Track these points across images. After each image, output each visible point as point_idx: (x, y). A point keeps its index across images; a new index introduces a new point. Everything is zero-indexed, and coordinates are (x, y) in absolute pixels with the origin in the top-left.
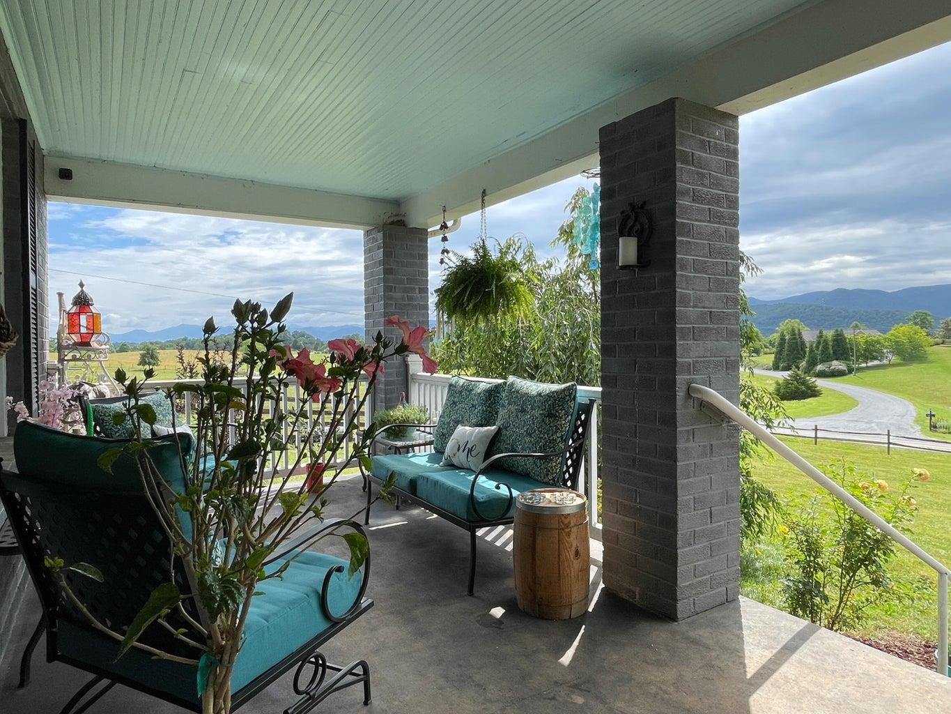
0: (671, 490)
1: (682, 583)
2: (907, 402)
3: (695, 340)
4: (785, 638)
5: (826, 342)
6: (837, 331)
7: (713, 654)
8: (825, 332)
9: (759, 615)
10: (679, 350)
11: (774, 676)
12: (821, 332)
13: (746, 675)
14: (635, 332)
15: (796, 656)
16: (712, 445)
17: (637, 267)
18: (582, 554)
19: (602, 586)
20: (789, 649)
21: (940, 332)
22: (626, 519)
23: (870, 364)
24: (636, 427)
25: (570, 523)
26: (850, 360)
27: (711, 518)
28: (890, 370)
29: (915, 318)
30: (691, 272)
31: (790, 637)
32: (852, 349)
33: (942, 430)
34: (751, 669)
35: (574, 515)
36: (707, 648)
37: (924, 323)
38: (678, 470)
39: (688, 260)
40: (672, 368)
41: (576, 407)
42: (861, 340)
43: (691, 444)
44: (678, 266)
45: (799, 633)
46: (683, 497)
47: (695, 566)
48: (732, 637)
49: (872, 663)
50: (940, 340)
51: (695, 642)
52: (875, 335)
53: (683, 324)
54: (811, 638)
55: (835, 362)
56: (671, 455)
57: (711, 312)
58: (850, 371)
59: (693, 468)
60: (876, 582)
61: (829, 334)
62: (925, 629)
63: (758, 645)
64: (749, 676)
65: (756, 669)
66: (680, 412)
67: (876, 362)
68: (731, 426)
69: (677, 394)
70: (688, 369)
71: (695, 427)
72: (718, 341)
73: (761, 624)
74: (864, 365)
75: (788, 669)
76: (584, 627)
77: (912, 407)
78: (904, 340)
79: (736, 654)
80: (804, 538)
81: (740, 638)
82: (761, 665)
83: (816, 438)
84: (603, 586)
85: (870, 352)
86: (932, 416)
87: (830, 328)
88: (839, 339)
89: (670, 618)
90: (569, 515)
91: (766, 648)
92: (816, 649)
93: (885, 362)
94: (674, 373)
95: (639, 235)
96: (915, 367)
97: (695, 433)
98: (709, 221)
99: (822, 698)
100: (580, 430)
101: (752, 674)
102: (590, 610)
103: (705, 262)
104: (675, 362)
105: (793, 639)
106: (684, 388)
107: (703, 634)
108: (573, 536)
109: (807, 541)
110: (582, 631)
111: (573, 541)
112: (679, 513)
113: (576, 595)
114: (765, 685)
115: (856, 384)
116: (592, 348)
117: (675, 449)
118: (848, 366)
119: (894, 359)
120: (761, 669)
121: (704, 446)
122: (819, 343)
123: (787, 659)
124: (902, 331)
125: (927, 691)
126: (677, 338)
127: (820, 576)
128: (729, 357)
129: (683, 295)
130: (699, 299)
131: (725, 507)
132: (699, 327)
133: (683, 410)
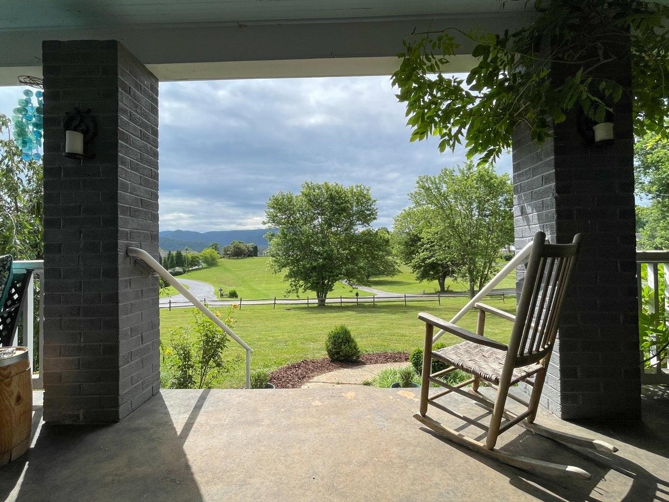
0: (114, 325)
1: (122, 392)
2: (210, 285)
3: (132, 217)
4: (194, 403)
5: (172, 257)
6: (178, 251)
7: (152, 431)
8: (171, 252)
9: (175, 396)
10: (120, 223)
11: (194, 426)
12: (170, 252)
13: (177, 434)
14: (80, 208)
15: (203, 410)
16: (142, 290)
17: (83, 156)
18: (24, 399)
19: (42, 422)
20: (198, 407)
21: (222, 252)
22: (71, 358)
23: (194, 268)
24: (80, 283)
25: (10, 373)
26: (184, 266)
27: (142, 340)
28: (202, 271)
29: (212, 246)
30: (128, 168)
31: (196, 401)
32: (185, 261)
33: (225, 296)
34: (179, 429)
35: (15, 365)
36: (147, 429)
37: (216, 248)
38: (120, 309)
39: (126, 159)
40: (114, 235)
41: (11, 277)
42: (189, 256)
43: (128, 290)
44: (119, 162)
45: (200, 397)
46: (124, 327)
47: (132, 377)
48: (162, 415)
49: (241, 396)
50: (222, 256)
51: (137, 430)
52: (196, 254)
53: (123, 204)
54: (208, 397)
55: (177, 268)
56: (114, 298)
57: (141, 199)
58: (185, 272)
59: (130, 307)
60: (219, 365)
61: (174, 253)
62: (234, 384)
63: (179, 413)
64: (179, 433)
65: (182, 427)
66: (121, 266)
67: (197, 267)
68: (154, 277)
69: (119, 253)
70: (127, 236)
71: (132, 277)
72: (146, 220)
73: (178, 401)
74: (191, 269)
75: (201, 418)
76: (27, 463)
77: (213, 288)
78: (208, 256)
79: (168, 424)
80: (182, 352)
81: (167, 414)
82: (184, 424)
83: (170, 307)
84: (44, 422)
85: (194, 262)
86: (221, 290)
87: (174, 250)
88: (179, 255)
89: (113, 422)
90: (9, 366)
91: (185, 413)
92: (212, 402)
93: (200, 267)
94: (116, 238)
95: (85, 133)
96: (213, 269)
97: (131, 282)
98: (140, 138)
99: (222, 425)
100: (16, 297)
101: (180, 431)
102: (33, 446)
103: (138, 165)
104: (117, 231)
105: (198, 401)
106: (124, 250)
107: (142, 422)
108: (14, 384)
109: (184, 353)
110: (26, 467)
111: (15, 388)
112: (120, 340)
113: (16, 439)
114: (190, 434)
115: (188, 279)
116: (15, 243)
117: (117, 294)
118: (184, 269)
119: (204, 265)
120: (185, 426)
121: (137, 291)
122: (169, 258)
123: (199, 413)
124: (208, 252)
125: (266, 399)
126: (119, 213)
127: (190, 372)
128: (153, 232)
129: (123, 183)
130: (134, 189)
131: (151, 332)
132: (134, 208)
133: (122, 265)
